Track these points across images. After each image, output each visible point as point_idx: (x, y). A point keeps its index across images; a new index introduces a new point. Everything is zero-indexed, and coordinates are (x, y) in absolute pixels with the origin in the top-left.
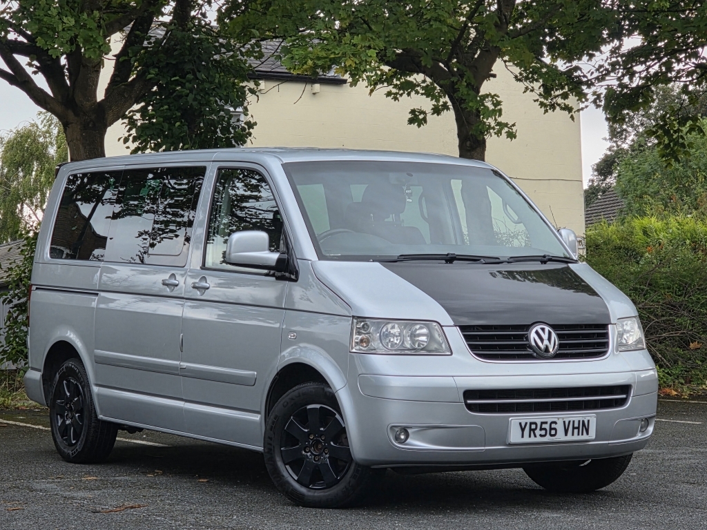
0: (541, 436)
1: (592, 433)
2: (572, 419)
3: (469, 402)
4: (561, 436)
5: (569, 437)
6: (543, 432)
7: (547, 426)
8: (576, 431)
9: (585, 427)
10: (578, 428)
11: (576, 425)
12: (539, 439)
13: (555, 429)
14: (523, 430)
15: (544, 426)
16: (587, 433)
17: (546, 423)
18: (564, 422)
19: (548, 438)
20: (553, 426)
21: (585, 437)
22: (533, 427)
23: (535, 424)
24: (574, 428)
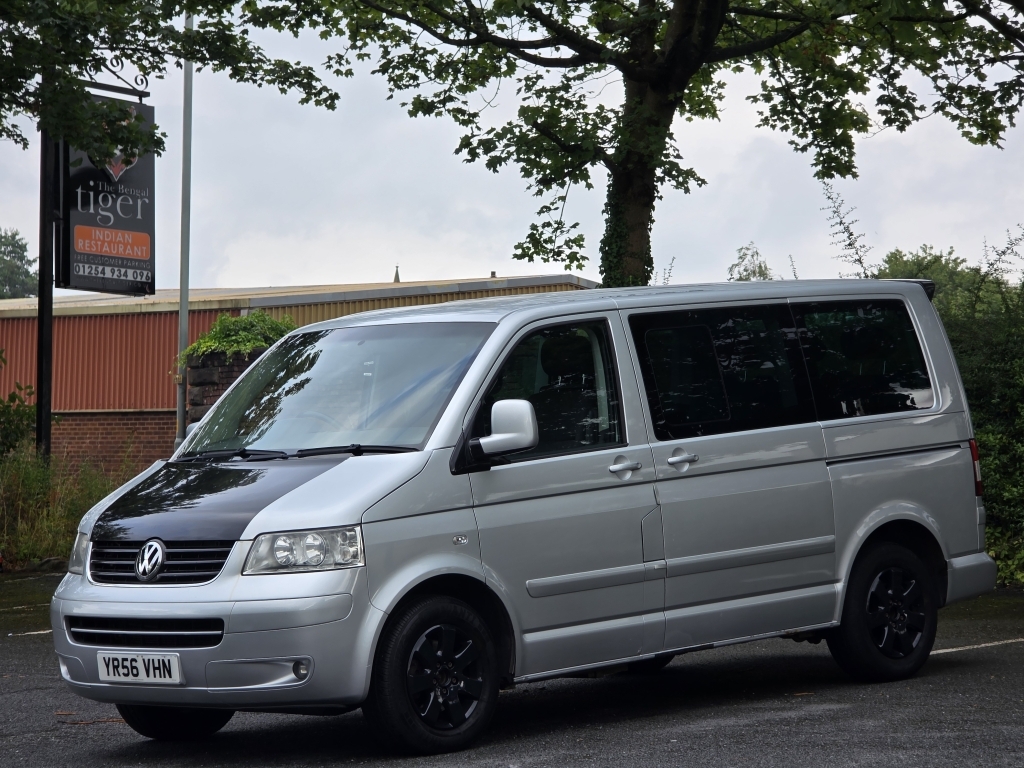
0: (124, 674)
1: (176, 678)
2: (151, 658)
3: (73, 629)
4: (143, 678)
5: (151, 680)
6: (125, 671)
7: (127, 664)
8: (157, 672)
9: (166, 668)
10: (159, 668)
11: (157, 665)
12: (123, 679)
13: (136, 668)
14: (108, 666)
15: (126, 663)
16: (170, 677)
17: (126, 660)
18: (144, 660)
19: (130, 679)
20: (134, 664)
21: (167, 680)
22: (116, 663)
23: (117, 659)
24: (155, 669)
